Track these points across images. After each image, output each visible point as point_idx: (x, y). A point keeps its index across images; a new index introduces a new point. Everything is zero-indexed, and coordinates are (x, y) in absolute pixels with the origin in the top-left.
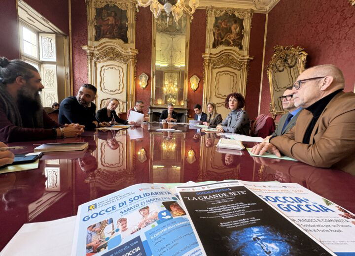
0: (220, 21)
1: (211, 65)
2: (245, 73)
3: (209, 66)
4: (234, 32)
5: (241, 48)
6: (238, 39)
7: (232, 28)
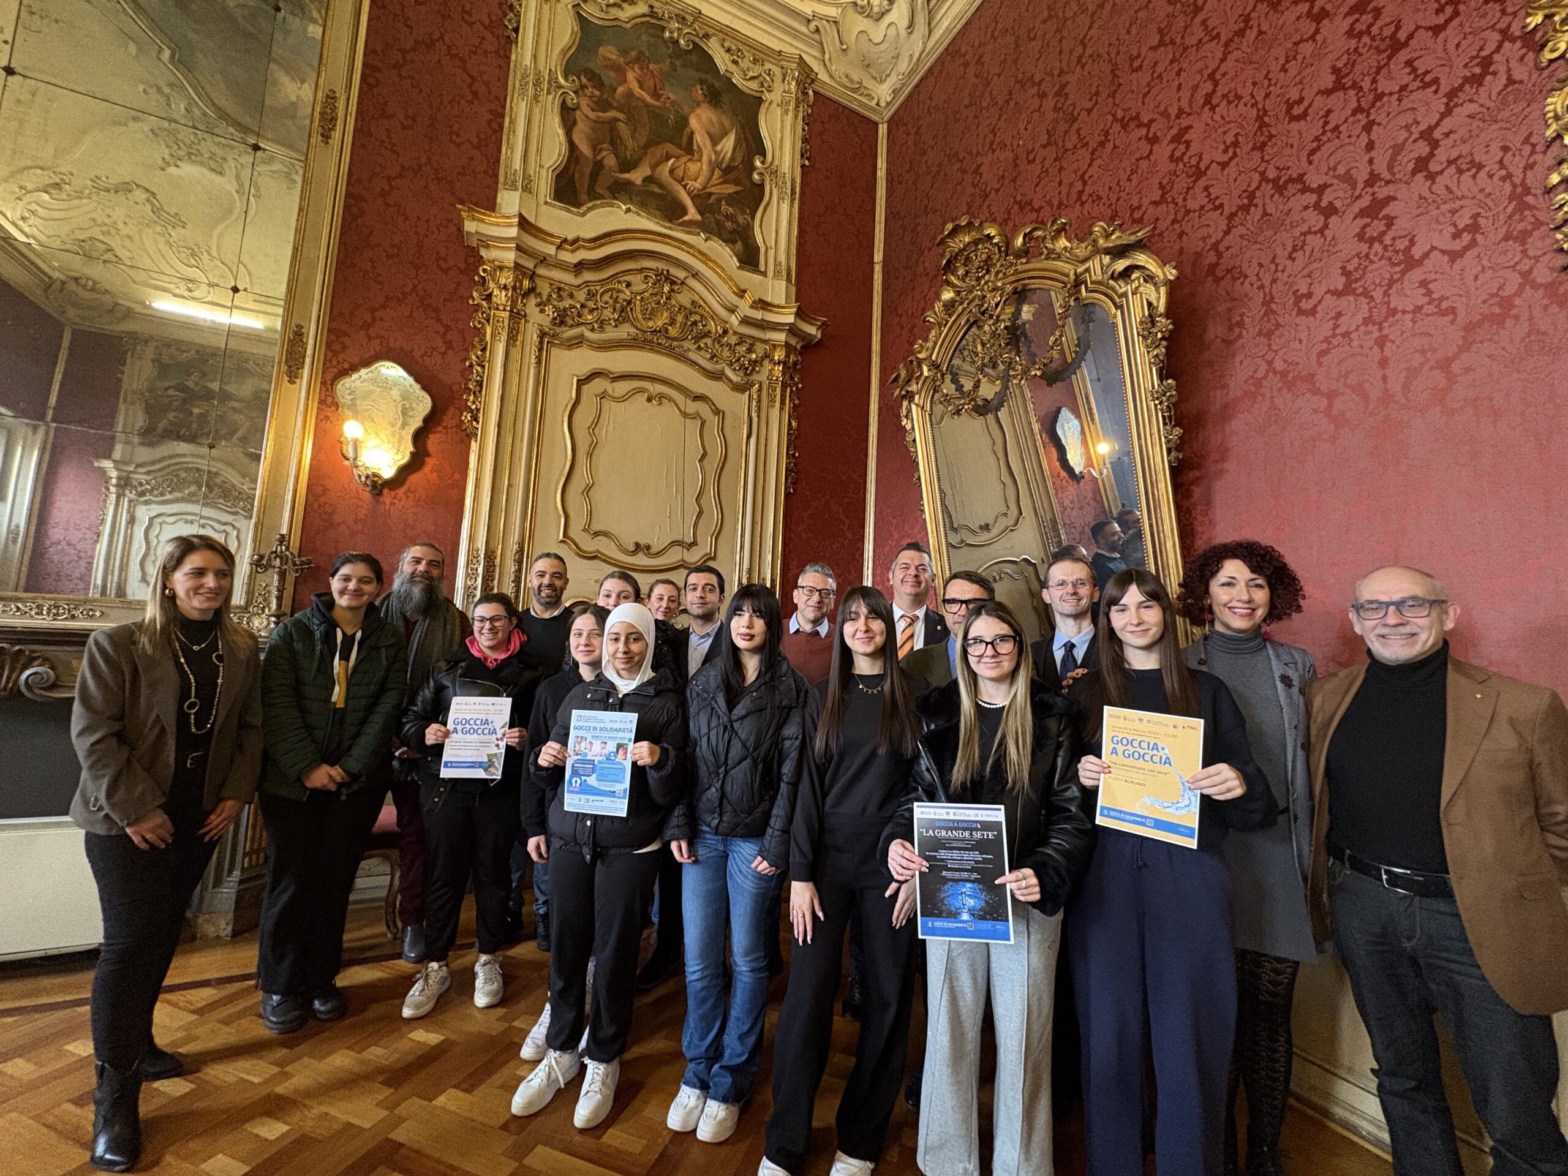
0: (609, 52)
1: (537, 318)
2: (775, 412)
3: (517, 316)
4: (707, 153)
5: (750, 259)
6: (731, 199)
7: (694, 123)
